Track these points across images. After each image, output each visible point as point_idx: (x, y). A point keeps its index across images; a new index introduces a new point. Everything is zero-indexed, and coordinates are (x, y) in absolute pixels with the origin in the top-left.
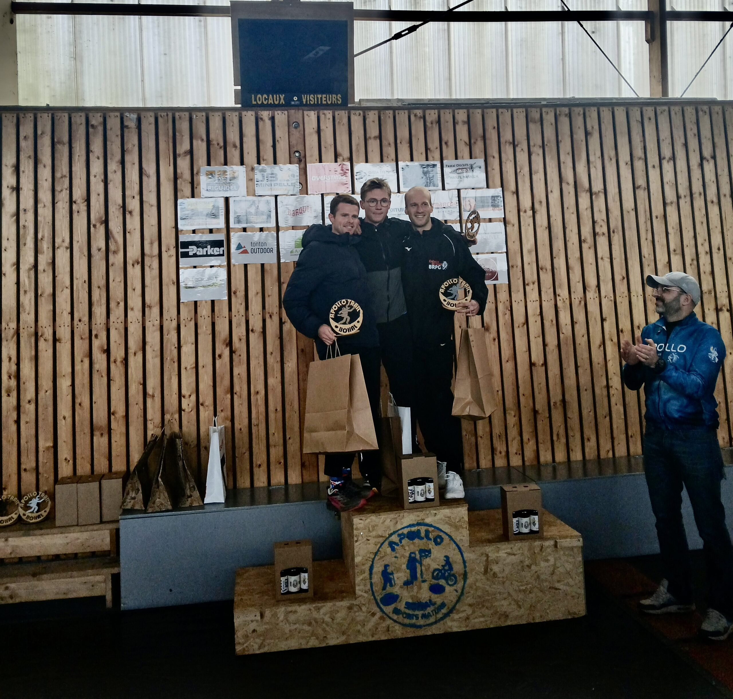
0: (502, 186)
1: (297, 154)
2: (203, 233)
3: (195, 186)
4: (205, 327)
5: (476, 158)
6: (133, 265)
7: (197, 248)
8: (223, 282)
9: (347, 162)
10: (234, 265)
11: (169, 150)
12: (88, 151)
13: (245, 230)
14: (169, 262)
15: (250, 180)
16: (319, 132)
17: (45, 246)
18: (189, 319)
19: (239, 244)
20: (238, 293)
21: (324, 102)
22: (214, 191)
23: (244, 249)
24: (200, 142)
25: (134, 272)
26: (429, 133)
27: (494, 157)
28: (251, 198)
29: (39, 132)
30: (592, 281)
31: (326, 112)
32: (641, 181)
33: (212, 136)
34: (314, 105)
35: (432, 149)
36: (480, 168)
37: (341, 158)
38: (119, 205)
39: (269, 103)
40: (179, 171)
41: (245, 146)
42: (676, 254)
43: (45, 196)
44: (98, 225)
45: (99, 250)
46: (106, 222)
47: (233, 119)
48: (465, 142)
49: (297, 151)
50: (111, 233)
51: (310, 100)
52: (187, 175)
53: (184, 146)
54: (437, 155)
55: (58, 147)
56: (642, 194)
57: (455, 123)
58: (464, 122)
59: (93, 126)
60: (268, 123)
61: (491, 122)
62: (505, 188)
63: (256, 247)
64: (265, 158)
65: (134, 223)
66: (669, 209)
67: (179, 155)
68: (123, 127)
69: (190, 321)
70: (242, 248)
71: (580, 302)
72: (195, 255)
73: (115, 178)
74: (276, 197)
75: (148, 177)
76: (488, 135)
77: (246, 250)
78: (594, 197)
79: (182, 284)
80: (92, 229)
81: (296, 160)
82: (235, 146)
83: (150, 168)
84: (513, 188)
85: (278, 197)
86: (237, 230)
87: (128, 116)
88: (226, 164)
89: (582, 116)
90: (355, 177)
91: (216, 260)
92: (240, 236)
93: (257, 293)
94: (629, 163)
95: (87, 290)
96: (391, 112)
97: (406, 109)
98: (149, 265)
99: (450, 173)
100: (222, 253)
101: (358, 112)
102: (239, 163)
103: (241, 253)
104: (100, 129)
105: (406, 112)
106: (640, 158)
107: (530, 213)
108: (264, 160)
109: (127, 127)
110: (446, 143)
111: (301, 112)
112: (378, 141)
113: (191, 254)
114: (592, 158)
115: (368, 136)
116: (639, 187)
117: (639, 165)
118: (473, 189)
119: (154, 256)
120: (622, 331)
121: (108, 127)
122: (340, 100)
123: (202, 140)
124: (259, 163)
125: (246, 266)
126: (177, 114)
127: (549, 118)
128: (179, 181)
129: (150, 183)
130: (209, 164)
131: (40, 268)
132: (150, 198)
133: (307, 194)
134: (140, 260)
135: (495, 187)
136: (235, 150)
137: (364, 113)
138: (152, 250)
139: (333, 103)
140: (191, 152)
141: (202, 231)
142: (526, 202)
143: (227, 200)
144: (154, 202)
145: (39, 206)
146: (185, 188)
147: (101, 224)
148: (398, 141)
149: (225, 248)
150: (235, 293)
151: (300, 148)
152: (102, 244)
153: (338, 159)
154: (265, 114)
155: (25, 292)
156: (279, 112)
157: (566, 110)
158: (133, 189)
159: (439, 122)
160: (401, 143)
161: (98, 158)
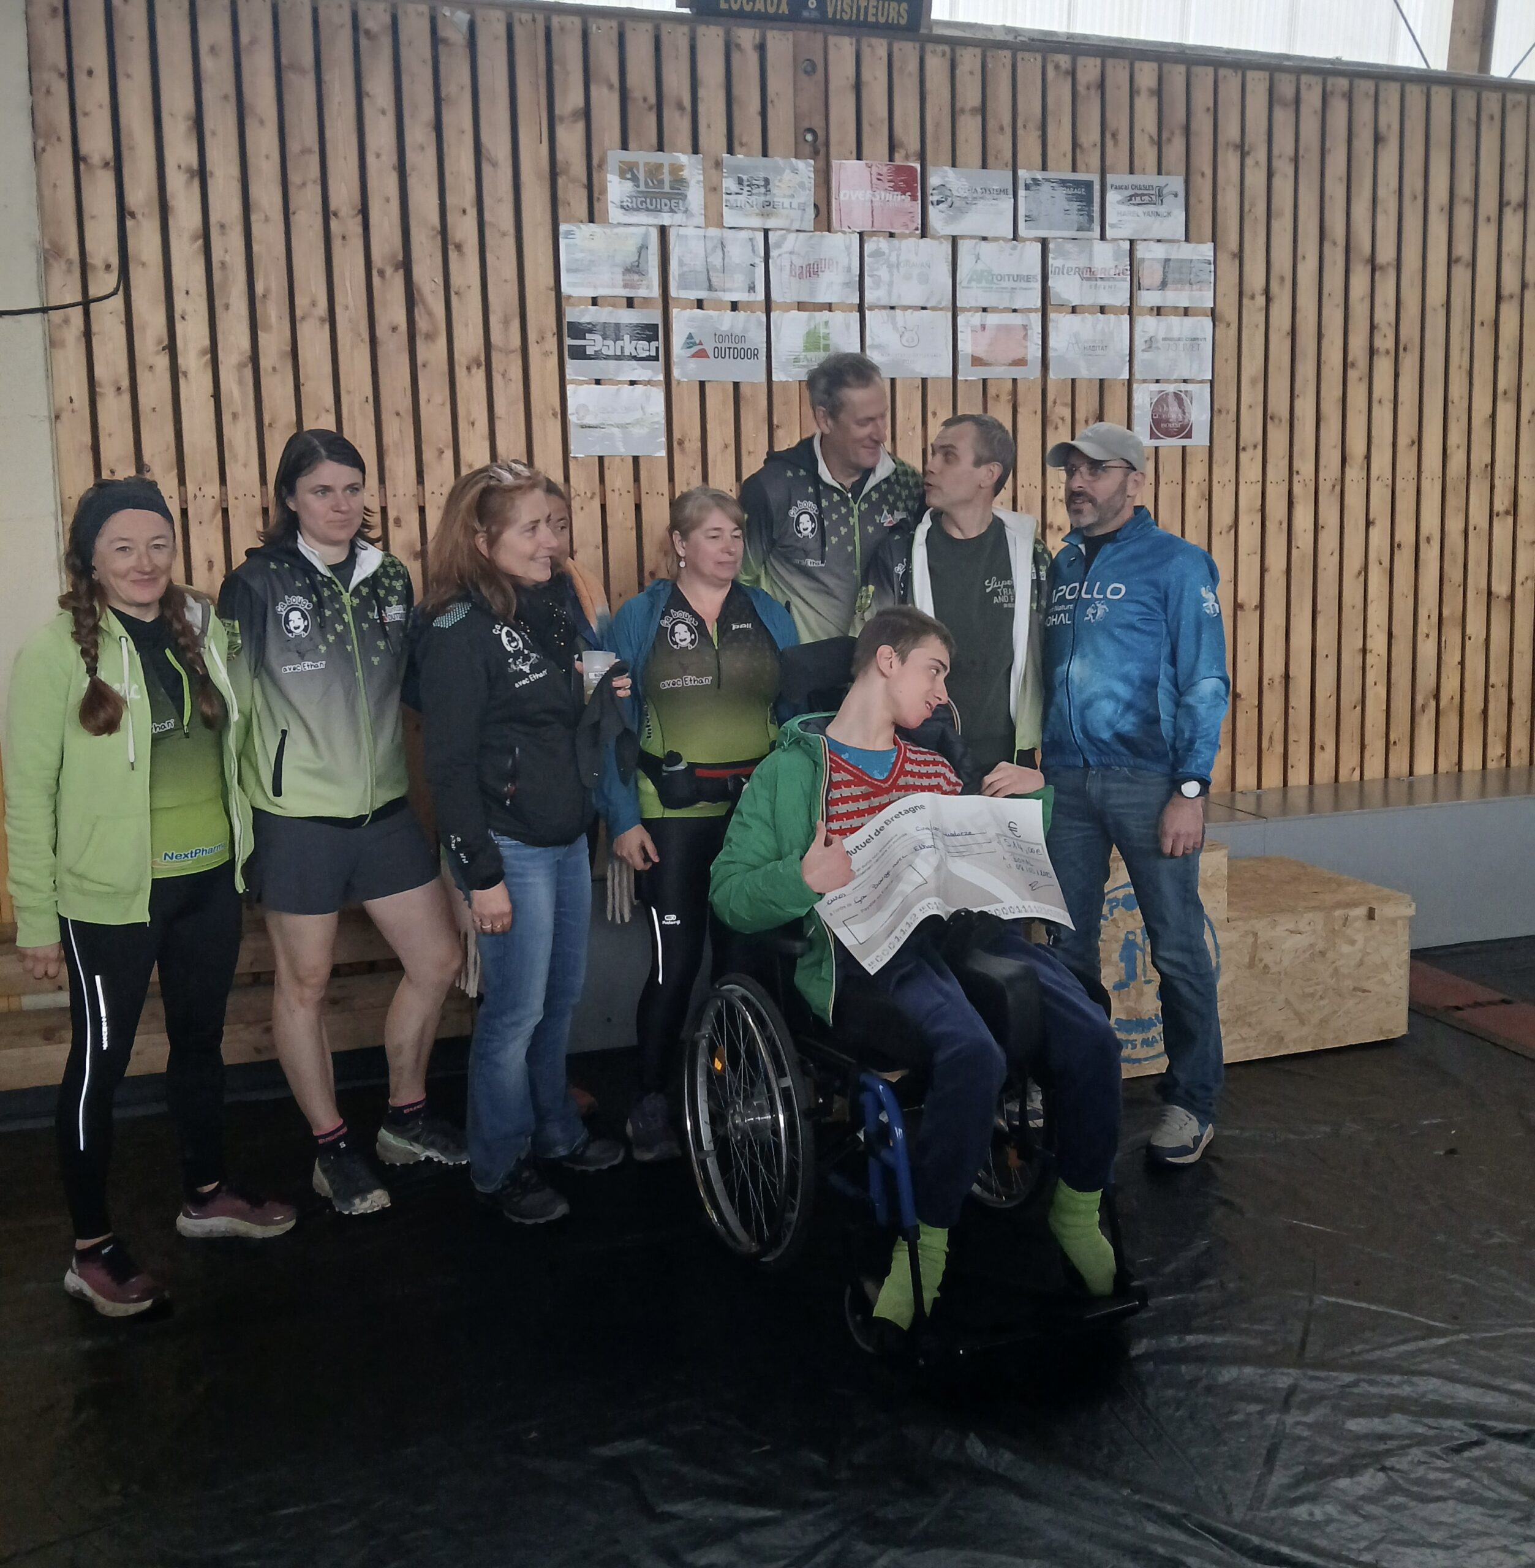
0: (1214, 240)
1: (809, 137)
2: (614, 306)
3: (596, 195)
4: (621, 514)
5: (1168, 174)
6: (468, 368)
7: (604, 339)
8: (656, 419)
9: (914, 161)
10: (679, 382)
11: (538, 104)
12: (360, 95)
13: (700, 304)
14: (543, 367)
15: (713, 190)
16: (858, 87)
17: (273, 312)
18: (589, 495)
19: (690, 336)
20: (687, 444)
21: (871, 19)
22: (638, 209)
23: (700, 347)
24: (605, 90)
25: (472, 385)
26: (1081, 109)
27: (1203, 175)
28: (713, 232)
29: (244, 39)
30: (1357, 446)
31: (874, 41)
32: (1462, 249)
33: (632, 80)
34: (849, 24)
35: (1085, 145)
36: (1176, 196)
37: (903, 152)
38: (433, 228)
39: (756, 10)
40: (560, 156)
41: (702, 109)
42: (1507, 400)
43: (266, 194)
44: (389, 271)
45: (394, 329)
46: (406, 265)
47: (676, 40)
48: (1151, 137)
49: (810, 130)
50: (419, 291)
51: (843, 10)
52: (578, 168)
53: (571, 99)
54: (1095, 160)
55: (290, 77)
56: (1461, 275)
57: (1133, 92)
58: (1151, 92)
59: (367, 33)
60: (753, 57)
61: (1203, 98)
62: (1218, 245)
63: (723, 345)
64: (744, 140)
65: (466, 273)
66: (1505, 308)
67: (562, 119)
68: (436, 40)
69: (592, 498)
70: (695, 344)
71: (1334, 486)
72: (597, 356)
73: (422, 163)
74: (766, 232)
75: (495, 165)
76: (1194, 126)
77: (703, 351)
78: (1378, 274)
79: (572, 418)
80: (376, 280)
81: (808, 149)
82: (680, 107)
83: (498, 145)
84: (1234, 245)
85: (770, 234)
86: (685, 304)
87: (448, 14)
88: (660, 148)
89: (1373, 99)
90: (931, 198)
91: (643, 367)
92: (692, 319)
93: (726, 446)
94: (1447, 208)
95: (373, 418)
96: (1008, 53)
97: (1038, 51)
98: (501, 370)
99: (1118, 202)
100: (653, 353)
101: (940, 48)
102: (690, 149)
103: (694, 356)
104: (386, 42)
105: (1039, 57)
106: (1466, 200)
107: (1261, 300)
108: (742, 145)
109: (445, 41)
110: (1114, 136)
111: (820, 37)
112: (979, 118)
113: (590, 351)
114: (1382, 192)
115: (959, 105)
116: (1458, 260)
117: (1463, 214)
118: (1159, 241)
119: (512, 352)
120: (1399, 546)
121: (403, 38)
122: (906, 16)
123: (611, 87)
124: (731, 151)
125: (702, 384)
126: (556, 20)
127: (1312, 99)
128: (561, 181)
129: (499, 181)
130: (625, 146)
131: (265, 363)
132: (500, 215)
133: (829, 231)
134: (483, 359)
135: (1201, 241)
136: (682, 116)
137: (953, 51)
138: (506, 336)
139: (890, 21)
140: (586, 113)
141: (613, 301)
142: (1256, 279)
143: (663, 231)
144: (508, 225)
145: (254, 218)
146: (575, 198)
147: (396, 270)
148: (1020, 124)
149: (661, 343)
150: (681, 443)
151: (817, 123)
152: (400, 316)
153: (897, 155)
154: (747, 36)
155: (235, 416)
156: (776, 33)
157: (1343, 83)
158: (462, 193)
159: (1102, 86)
160: (1025, 126)
161: (383, 113)
